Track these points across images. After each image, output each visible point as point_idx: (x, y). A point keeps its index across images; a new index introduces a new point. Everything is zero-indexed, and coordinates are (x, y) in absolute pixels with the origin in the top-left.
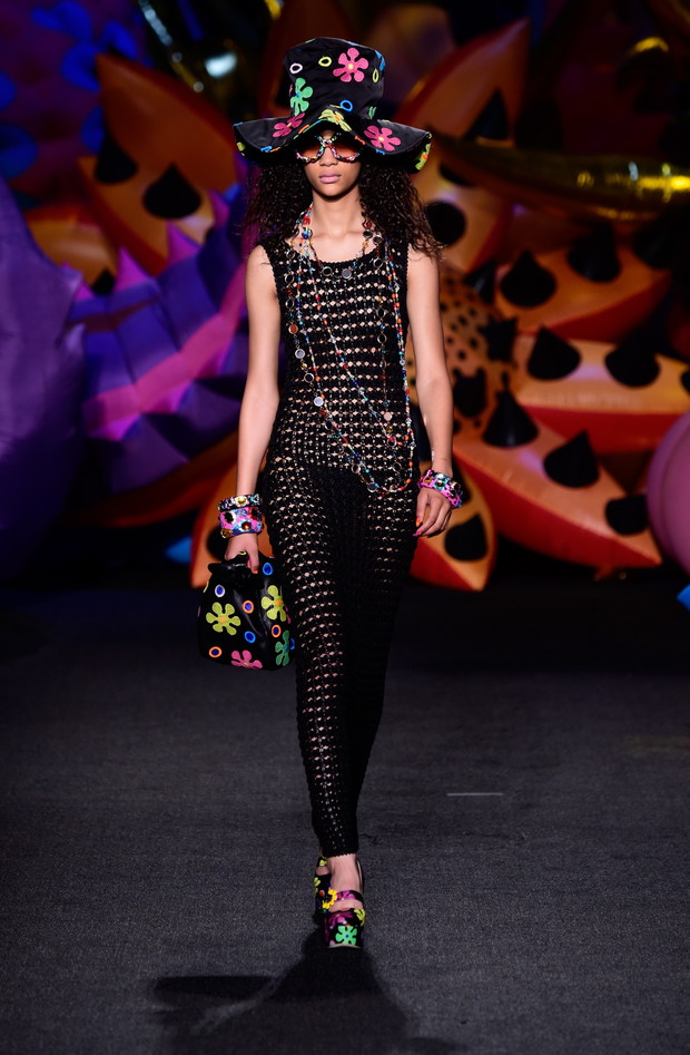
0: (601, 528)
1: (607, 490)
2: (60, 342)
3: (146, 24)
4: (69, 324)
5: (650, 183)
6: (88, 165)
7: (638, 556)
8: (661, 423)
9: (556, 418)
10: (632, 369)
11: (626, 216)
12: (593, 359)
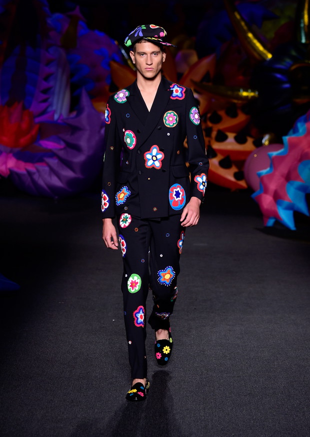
0: (232, 178)
1: (234, 170)
2: (99, 132)
3: (122, 54)
4: (101, 127)
5: (245, 94)
6: (107, 88)
7: (241, 186)
8: (248, 153)
9: (222, 152)
10: (240, 140)
11: (240, 102)
12: (231, 137)
